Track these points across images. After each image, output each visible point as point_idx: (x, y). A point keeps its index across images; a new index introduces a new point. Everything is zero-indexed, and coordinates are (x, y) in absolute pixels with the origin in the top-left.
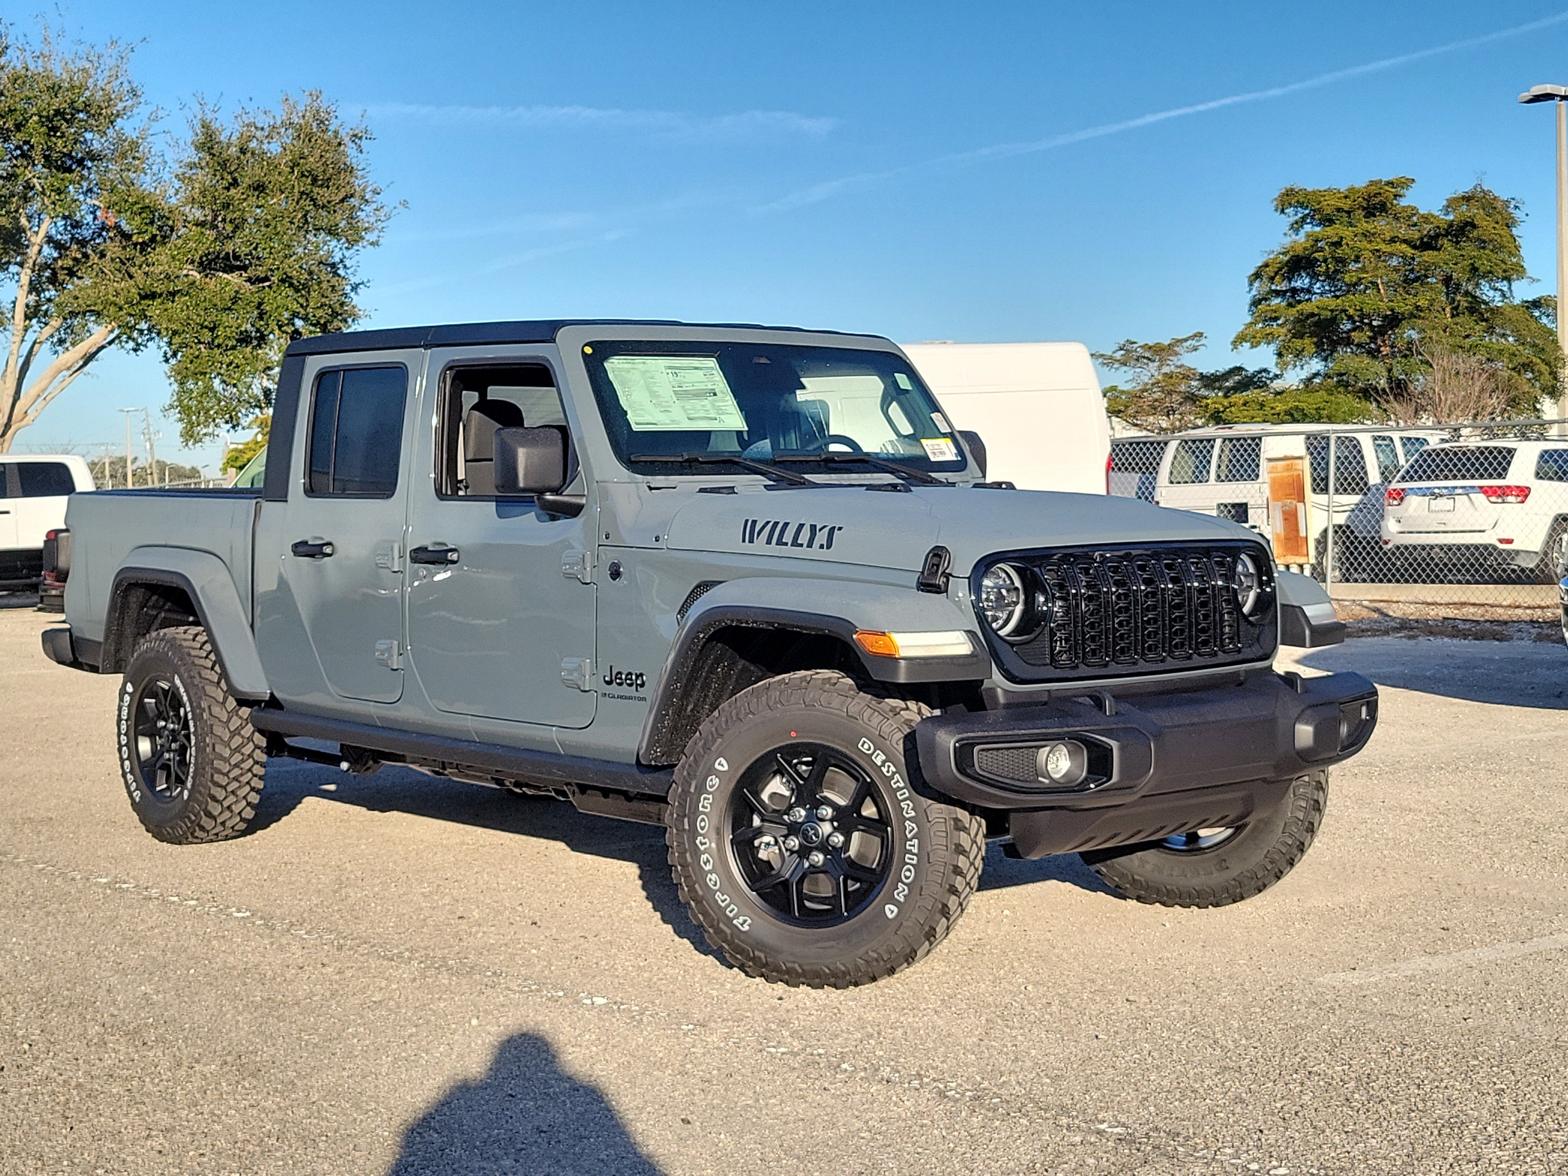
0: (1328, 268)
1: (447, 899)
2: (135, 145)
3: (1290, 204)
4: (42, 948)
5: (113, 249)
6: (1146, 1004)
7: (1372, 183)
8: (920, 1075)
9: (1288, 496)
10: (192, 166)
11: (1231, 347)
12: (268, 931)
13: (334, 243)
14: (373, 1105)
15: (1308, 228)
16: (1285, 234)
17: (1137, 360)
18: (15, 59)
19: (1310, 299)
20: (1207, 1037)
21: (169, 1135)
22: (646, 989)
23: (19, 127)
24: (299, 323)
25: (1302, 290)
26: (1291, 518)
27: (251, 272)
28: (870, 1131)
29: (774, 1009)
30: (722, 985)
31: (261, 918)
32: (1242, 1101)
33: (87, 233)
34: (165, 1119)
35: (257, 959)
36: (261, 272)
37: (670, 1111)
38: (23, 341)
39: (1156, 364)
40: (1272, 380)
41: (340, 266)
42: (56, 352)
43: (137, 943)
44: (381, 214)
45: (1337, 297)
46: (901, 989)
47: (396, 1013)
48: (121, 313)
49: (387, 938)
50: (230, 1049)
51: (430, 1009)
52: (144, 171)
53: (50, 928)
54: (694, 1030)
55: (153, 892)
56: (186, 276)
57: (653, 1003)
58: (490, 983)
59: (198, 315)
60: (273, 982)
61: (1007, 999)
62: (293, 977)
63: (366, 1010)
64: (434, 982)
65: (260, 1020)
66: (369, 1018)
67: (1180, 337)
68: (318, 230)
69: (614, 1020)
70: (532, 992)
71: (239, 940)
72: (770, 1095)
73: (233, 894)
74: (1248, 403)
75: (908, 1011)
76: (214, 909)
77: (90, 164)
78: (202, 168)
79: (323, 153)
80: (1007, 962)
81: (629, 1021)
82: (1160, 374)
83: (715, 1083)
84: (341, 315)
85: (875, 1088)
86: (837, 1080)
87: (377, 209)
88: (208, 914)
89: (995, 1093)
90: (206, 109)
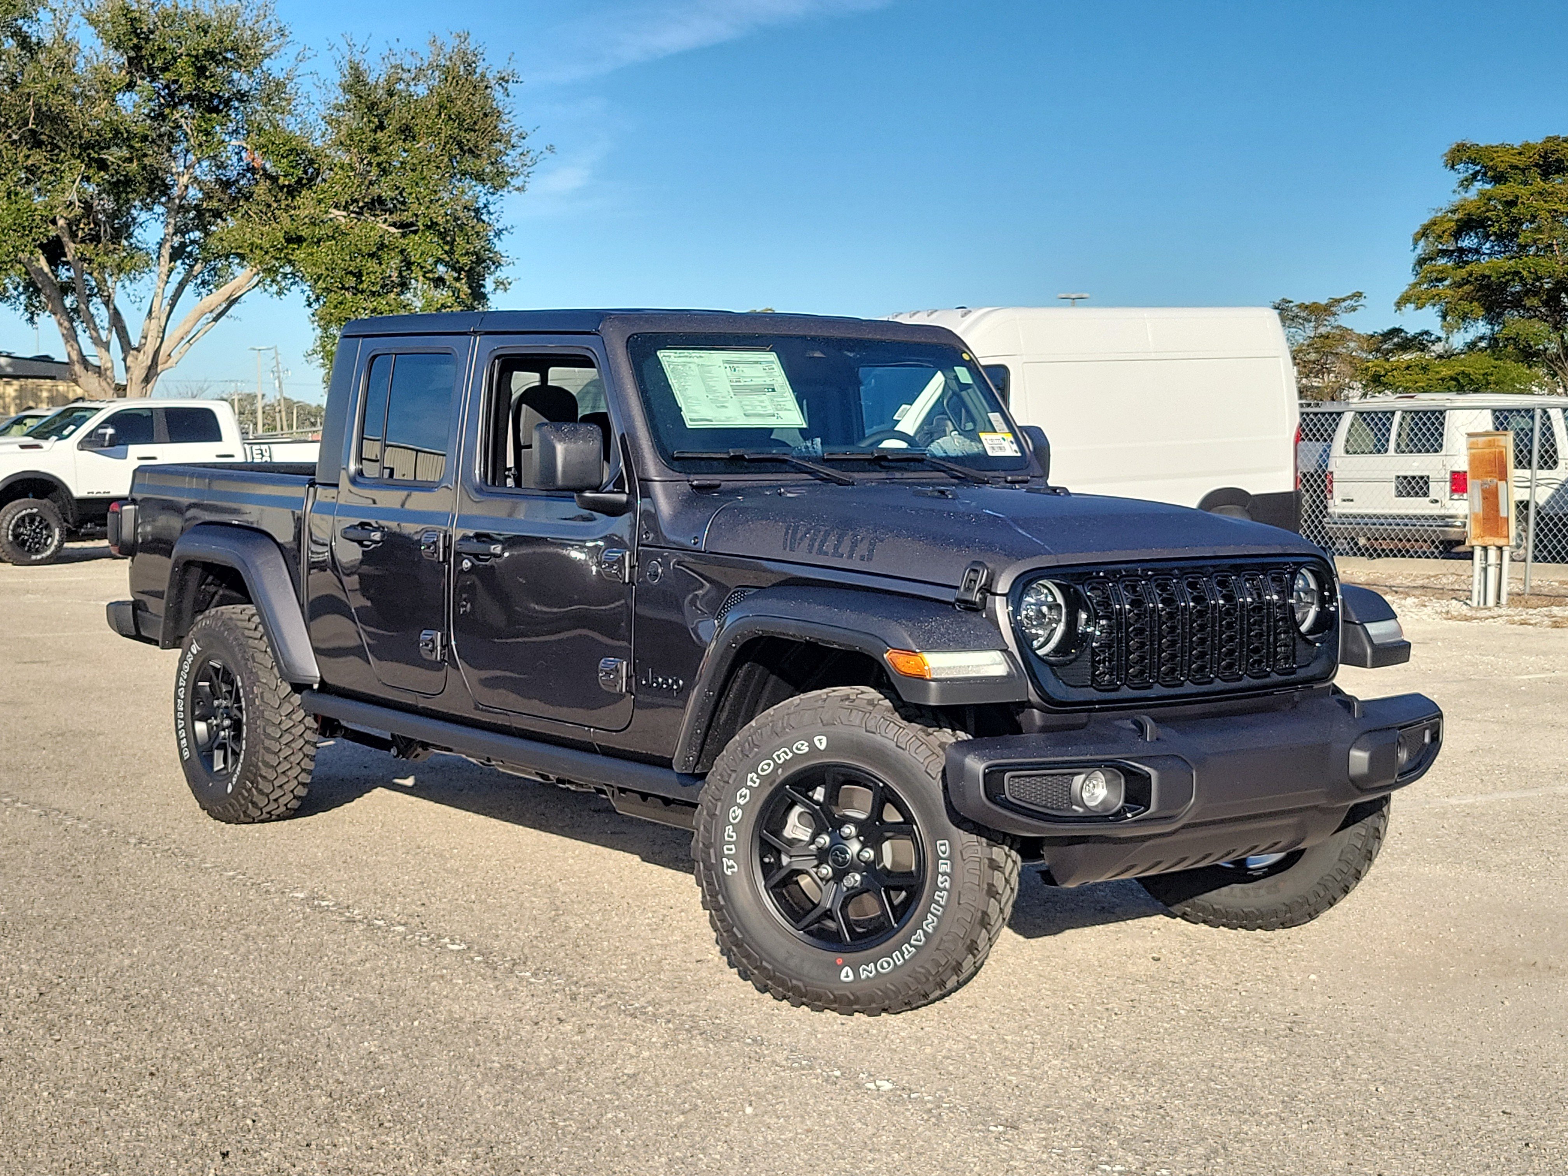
0: (1500, 228)
2: (281, 86)
3: (1461, 159)
4: (247, 983)
5: (261, 190)
6: (1527, 1118)
7: (1549, 139)
9: (1489, 473)
10: (338, 108)
11: (1394, 308)
12: (490, 971)
13: (479, 188)
15: (1478, 185)
16: (1455, 192)
17: (1293, 320)
19: (1479, 260)
22: (934, 1072)
24: (441, 269)
25: (1470, 250)
26: (1491, 497)
27: (396, 217)
31: (480, 953)
33: (232, 174)
35: (482, 1009)
36: (406, 217)
38: (167, 282)
39: (1312, 324)
40: (1433, 343)
41: (484, 211)
42: (200, 293)
43: (350, 981)
44: (528, 159)
45: (1509, 258)
46: (1229, 1084)
47: (655, 1093)
48: (267, 257)
49: (623, 986)
50: (479, 1136)
51: (693, 1088)
52: (290, 112)
53: (252, 957)
54: (1005, 1133)
55: (356, 912)
56: (331, 220)
57: (947, 1091)
58: (753, 1055)
59: (343, 260)
60: (508, 1042)
61: (1359, 1105)
62: (529, 1037)
63: (622, 1087)
64: (689, 1049)
65: (505, 1096)
66: (626, 1098)
67: (1338, 297)
68: (464, 175)
69: (908, 1114)
70: (803, 1069)
71: (460, 981)
73: (442, 919)
74: (1411, 366)
75: (1248, 1116)
76: (426, 939)
77: (237, 105)
78: (349, 111)
79: (470, 97)
80: (1339, 1048)
81: (926, 1117)
82: (1316, 334)
84: (485, 261)
87: (522, 154)
88: (420, 945)
90: (354, 50)
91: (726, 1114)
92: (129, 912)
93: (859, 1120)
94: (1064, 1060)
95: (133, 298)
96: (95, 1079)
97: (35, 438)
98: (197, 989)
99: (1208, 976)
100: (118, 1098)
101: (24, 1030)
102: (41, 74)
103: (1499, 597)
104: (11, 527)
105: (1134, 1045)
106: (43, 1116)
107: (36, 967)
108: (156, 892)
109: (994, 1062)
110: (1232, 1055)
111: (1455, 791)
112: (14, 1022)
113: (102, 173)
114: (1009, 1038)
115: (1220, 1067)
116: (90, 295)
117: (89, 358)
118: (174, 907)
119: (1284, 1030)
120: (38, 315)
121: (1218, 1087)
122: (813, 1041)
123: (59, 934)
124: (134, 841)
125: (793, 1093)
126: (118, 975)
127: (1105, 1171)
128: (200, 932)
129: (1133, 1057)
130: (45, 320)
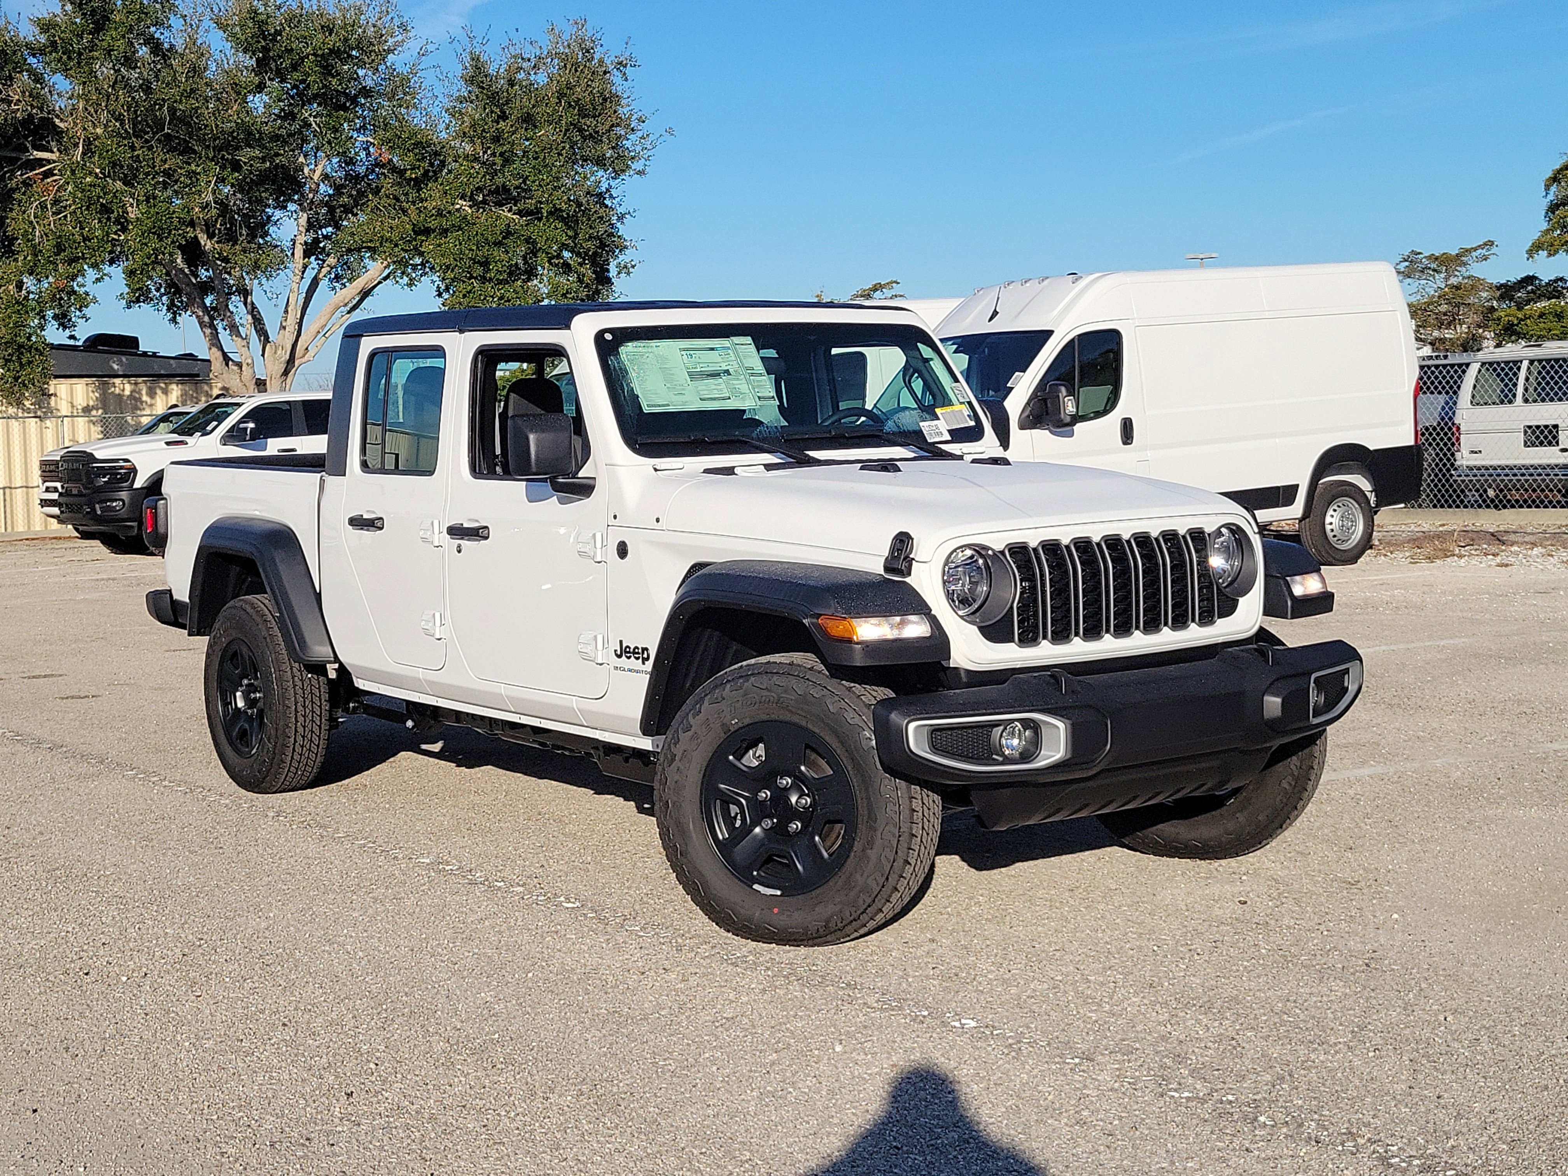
2: (405, 80)
4: (375, 942)
5: (388, 184)
8: (1352, 1134)
10: (461, 100)
11: (1526, 256)
12: (602, 926)
13: (601, 173)
17: (1422, 272)
22: (1017, 1010)
23: (295, 67)
24: (566, 254)
27: (520, 205)
30: (1100, 1005)
31: (593, 910)
33: (362, 170)
35: (594, 961)
36: (530, 204)
38: (302, 278)
39: (1443, 275)
41: (607, 196)
42: (334, 288)
43: (469, 938)
44: (647, 143)
47: (751, 1034)
48: (396, 249)
50: (584, 1075)
51: (787, 1029)
52: (415, 106)
53: (379, 918)
54: (1080, 1064)
55: (478, 875)
56: (458, 210)
57: (1028, 1027)
58: (846, 997)
59: (471, 250)
60: (616, 990)
61: (1426, 1034)
62: (636, 985)
63: (720, 1029)
64: (786, 994)
65: (610, 1039)
66: (724, 1039)
67: (1468, 247)
68: (586, 160)
69: (989, 1049)
70: (893, 1010)
71: (573, 936)
72: (1185, 1156)
73: (559, 880)
74: (1544, 314)
75: (1316, 1046)
76: (543, 898)
77: (363, 101)
78: (471, 102)
79: (589, 83)
80: (1413, 982)
81: (1006, 1051)
82: (1446, 286)
83: (1119, 1137)
84: (608, 246)
85: (1304, 1150)
86: (1258, 1138)
87: (642, 138)
88: (537, 904)
89: (1446, 1162)
90: (475, 42)
91: (816, 1052)
92: (266, 880)
93: (942, 1055)
94: (1143, 997)
95: (269, 295)
96: (233, 1030)
97: (179, 434)
98: (327, 948)
99: (1292, 918)
100: (253, 1047)
101: (168, 987)
102: (175, 79)
105: (1213, 983)
106: (185, 1064)
107: (180, 931)
108: (292, 861)
109: (1076, 1001)
110: (1308, 990)
111: (1560, 736)
112: (159, 981)
113: (237, 174)
114: (1092, 978)
115: (1295, 1001)
116: (228, 294)
117: (229, 355)
118: (308, 874)
119: (1361, 966)
120: (180, 315)
121: (1291, 1019)
122: (904, 985)
123: (201, 900)
124: (272, 814)
125: (881, 1032)
126: (255, 936)
127: (1173, 1097)
128: (332, 896)
129: (1211, 993)
130: (188, 320)
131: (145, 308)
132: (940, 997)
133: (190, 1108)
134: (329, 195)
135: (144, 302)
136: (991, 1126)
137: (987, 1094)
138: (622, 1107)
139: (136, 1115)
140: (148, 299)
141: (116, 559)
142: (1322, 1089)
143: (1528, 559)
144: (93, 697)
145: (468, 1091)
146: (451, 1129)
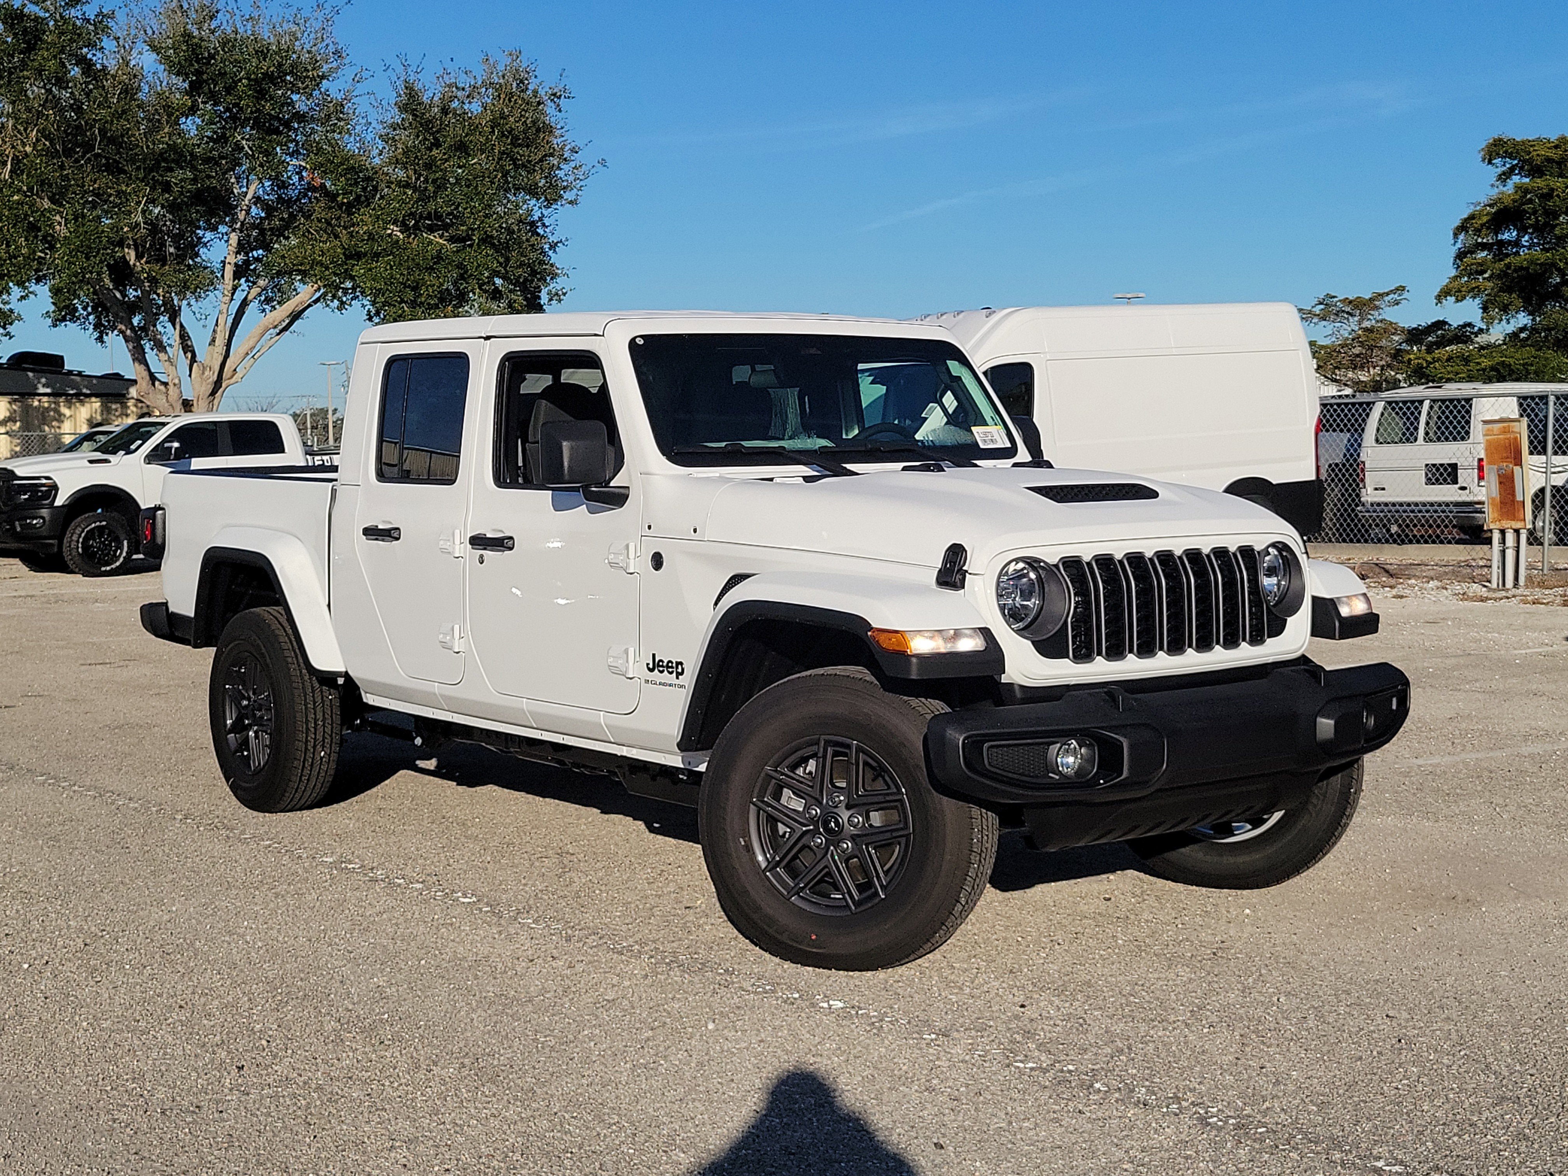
0: (1537, 221)
1: (672, 887)
2: (339, 106)
3: (1498, 154)
4: (274, 933)
5: (319, 209)
6: (1407, 1021)
8: (1178, 1098)
9: (1504, 459)
10: (394, 127)
11: (1434, 301)
12: (496, 919)
13: (533, 202)
14: (616, 1118)
15: (1516, 179)
16: (1492, 185)
17: (1337, 315)
18: (225, 23)
19: (1517, 252)
20: (1477, 1062)
21: (412, 1147)
22: (883, 993)
23: (228, 91)
24: (498, 281)
25: (1509, 243)
26: (1507, 483)
27: (452, 232)
28: (1132, 1162)
29: (1017, 1017)
30: (961, 989)
31: (487, 904)
32: (1526, 1138)
33: (293, 193)
34: (405, 1128)
35: (484, 950)
36: (462, 231)
37: (920, 1132)
38: (232, 299)
39: (1356, 319)
40: (1476, 334)
41: (539, 224)
42: (264, 310)
43: (366, 930)
44: (580, 173)
45: (1547, 250)
46: (1147, 998)
47: (630, 1014)
48: (327, 273)
49: (615, 930)
50: (467, 1050)
51: (664, 1010)
52: (348, 132)
53: (280, 911)
54: (936, 1040)
55: (379, 873)
56: (390, 235)
57: (891, 1008)
58: (723, 982)
59: (401, 274)
60: (504, 975)
61: (1260, 1011)
62: (524, 972)
63: (600, 1010)
64: (666, 979)
65: (495, 1018)
66: (603, 1019)
67: (1381, 292)
68: (518, 189)
69: (853, 1026)
70: (766, 993)
71: (468, 928)
72: (1022, 1117)
73: (457, 877)
74: (1452, 358)
75: (1157, 1023)
76: (440, 893)
77: (296, 126)
78: (405, 129)
79: (523, 113)
80: (1254, 968)
81: (868, 1029)
82: (1360, 329)
83: (964, 1101)
84: (539, 273)
85: (1132, 1112)
86: (1091, 1102)
87: (575, 168)
88: (435, 899)
89: (1259, 1121)
90: (409, 70)
91: (690, 1030)
92: (171, 877)
94: (1003, 982)
95: (198, 316)
96: (130, 1011)
97: (103, 453)
98: (227, 939)
100: (149, 1026)
101: (69, 974)
103: (1516, 578)
104: (81, 540)
105: (1069, 969)
106: (82, 1042)
107: (83, 923)
108: (198, 860)
109: (939, 984)
110: (1156, 976)
111: (1425, 752)
112: (60, 968)
113: (167, 196)
114: (957, 965)
115: (1142, 985)
116: (156, 314)
117: (156, 375)
118: (213, 871)
119: (1208, 954)
120: (107, 334)
121: (1137, 1001)
122: (779, 971)
123: (105, 895)
124: (180, 817)
125: (753, 1012)
126: (157, 928)
127: (1018, 1067)
128: (234, 892)
129: (1066, 978)
130: (114, 339)
131: (72, 328)
132: (812, 982)
133: (85, 1080)
134: (261, 218)
135: (70, 321)
136: (846, 1093)
137: (846, 1066)
138: (501, 1078)
139: (33, 1087)
140: (74, 319)
141: (34, 577)
142: (1156, 1060)
143: (1423, 591)
144: (6, 707)
145: (355, 1064)
146: (337, 1097)
